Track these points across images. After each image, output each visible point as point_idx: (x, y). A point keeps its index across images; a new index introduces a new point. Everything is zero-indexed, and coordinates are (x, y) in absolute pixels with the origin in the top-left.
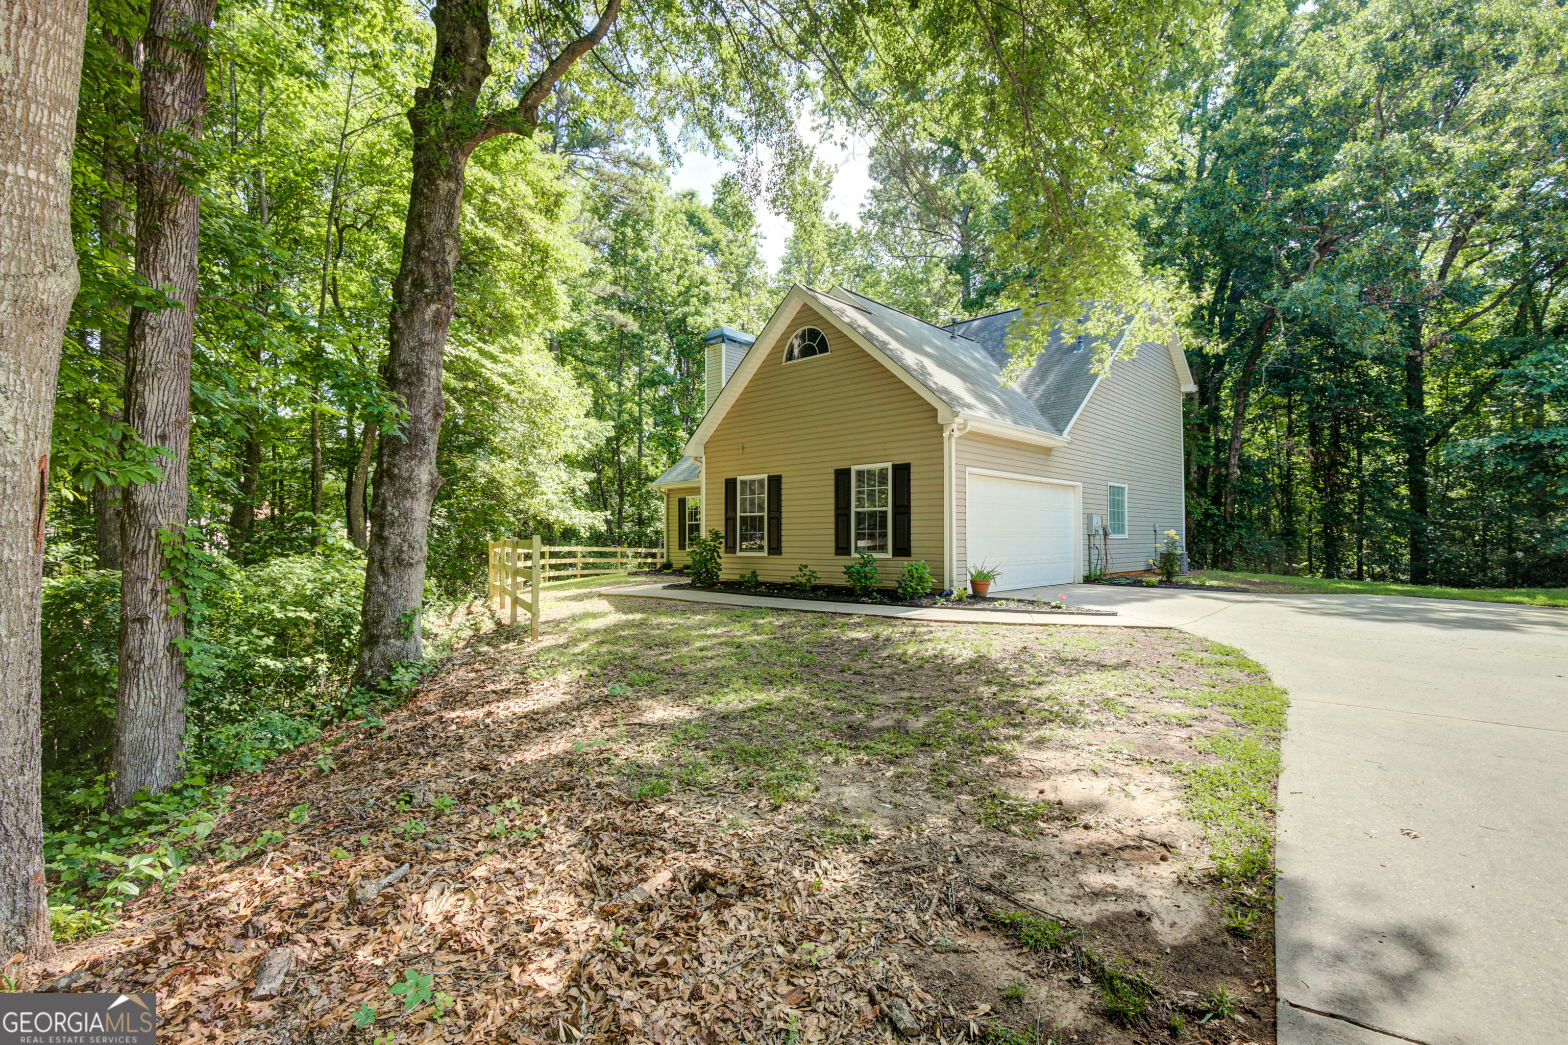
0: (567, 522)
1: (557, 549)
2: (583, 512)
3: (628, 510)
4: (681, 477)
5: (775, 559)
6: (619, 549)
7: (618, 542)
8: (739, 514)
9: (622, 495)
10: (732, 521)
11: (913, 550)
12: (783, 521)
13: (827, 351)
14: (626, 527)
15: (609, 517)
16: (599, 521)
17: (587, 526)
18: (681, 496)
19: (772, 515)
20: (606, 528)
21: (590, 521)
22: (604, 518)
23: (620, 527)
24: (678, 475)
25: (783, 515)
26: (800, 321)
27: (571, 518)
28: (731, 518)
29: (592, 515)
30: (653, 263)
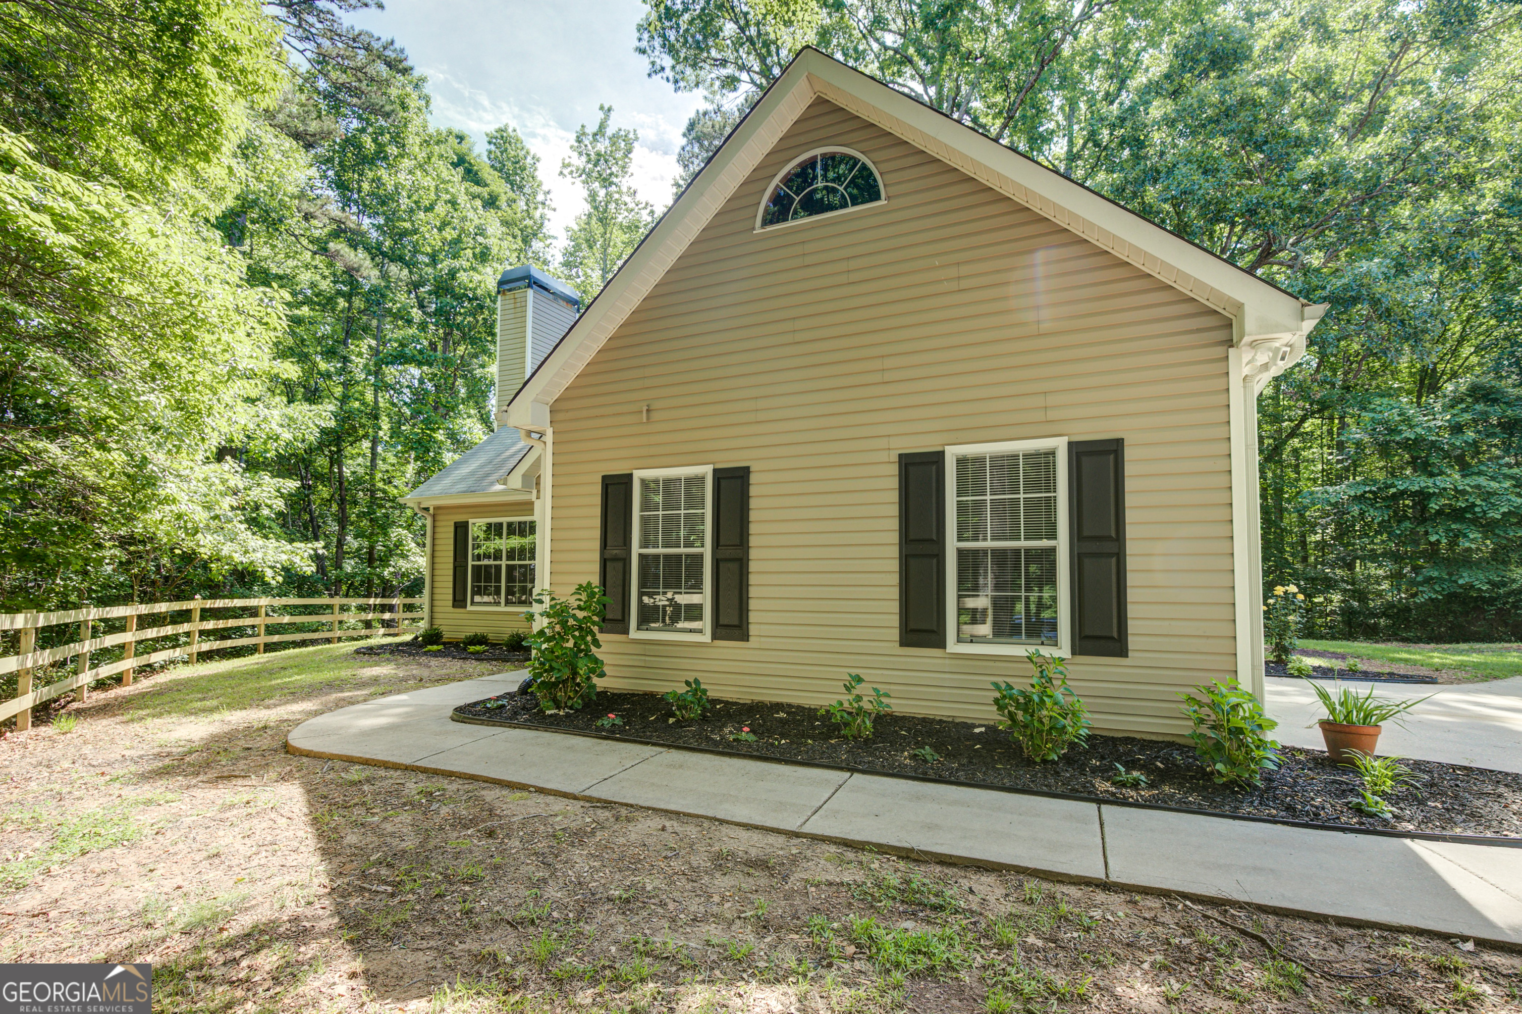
0: (237, 557)
1: (219, 603)
2: (272, 543)
3: (352, 543)
4: (461, 487)
8: (636, 549)
9: (343, 521)
10: (620, 565)
11: (1133, 642)
12: (753, 566)
13: (877, 197)
14: (349, 566)
15: (320, 552)
16: (302, 558)
17: (279, 566)
18: (460, 518)
19: (725, 553)
20: (314, 569)
21: (284, 557)
22: (312, 552)
23: (338, 566)
24: (454, 484)
25: (753, 554)
26: (802, 139)
27: (246, 552)
28: (615, 559)
29: (289, 547)
30: (404, 194)
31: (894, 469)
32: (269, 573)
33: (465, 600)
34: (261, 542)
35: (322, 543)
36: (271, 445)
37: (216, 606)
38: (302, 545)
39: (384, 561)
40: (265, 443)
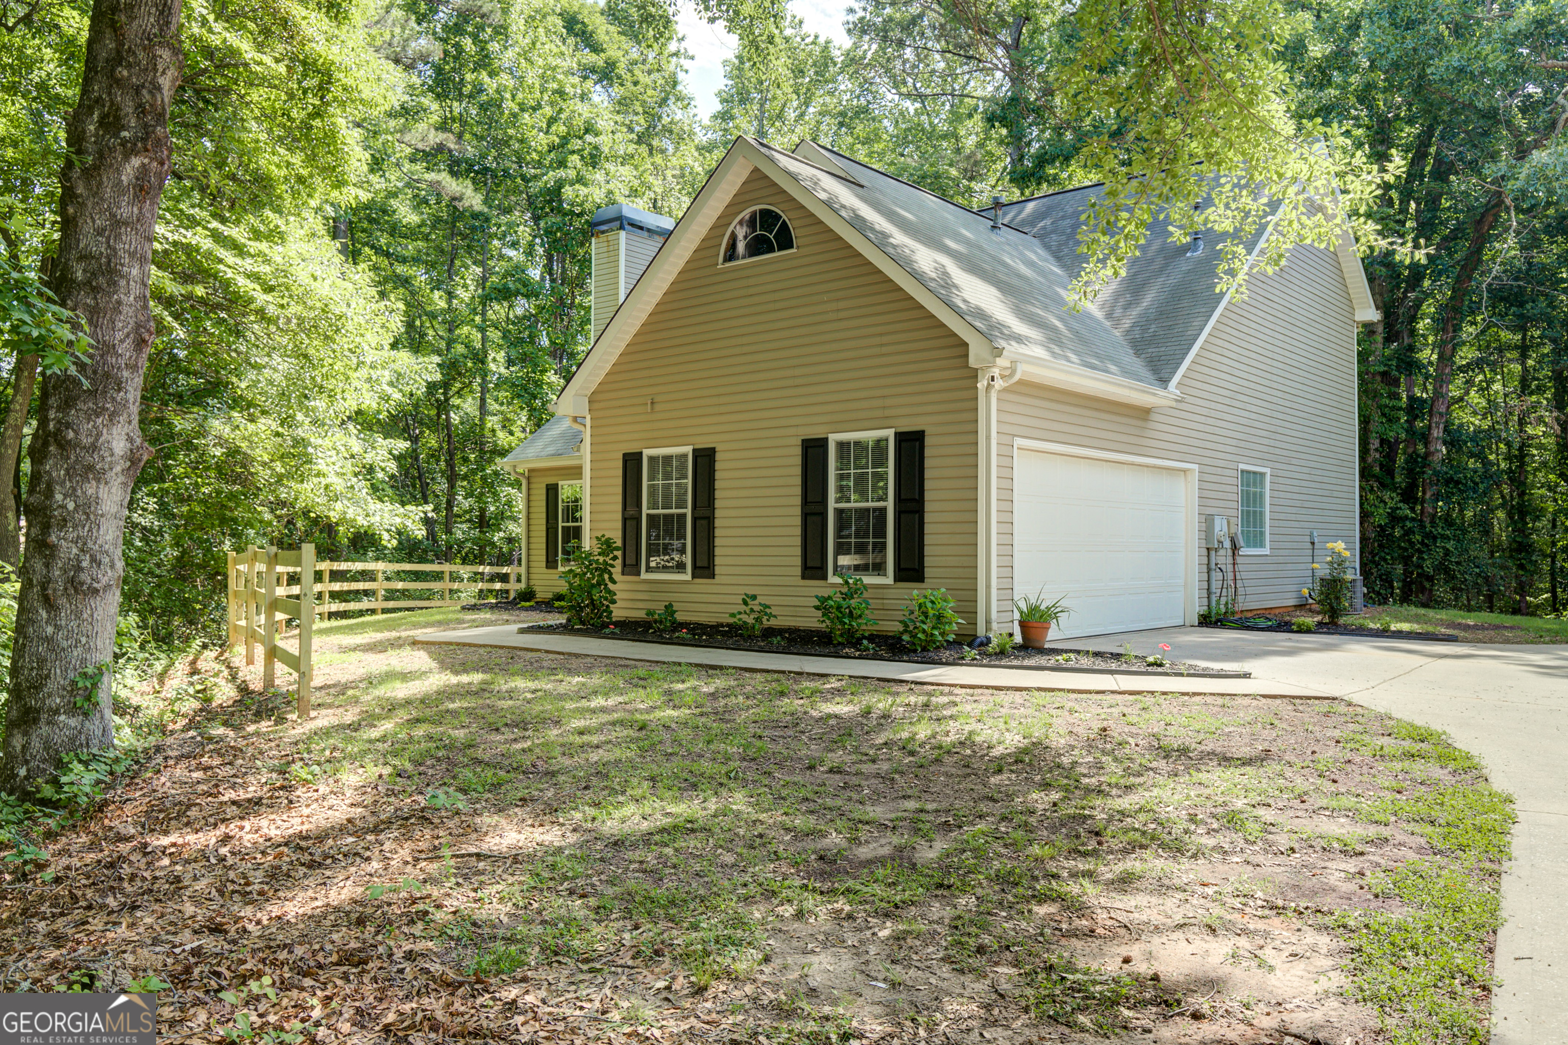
0: (361, 521)
1: (343, 566)
2: (388, 506)
3: (463, 502)
4: (551, 450)
5: (703, 584)
6: (446, 567)
7: (446, 555)
8: (645, 511)
9: (452, 478)
10: (634, 522)
11: (928, 572)
12: (717, 523)
13: (791, 247)
14: (459, 531)
15: (430, 515)
16: (414, 521)
17: (394, 529)
18: (551, 480)
19: (700, 513)
20: (424, 533)
21: (398, 520)
22: (422, 515)
23: (449, 531)
24: (546, 446)
25: (718, 513)
26: (747, 197)
27: (367, 515)
28: (632, 518)
29: (402, 510)
30: (508, 95)
31: (798, 451)
32: (386, 536)
33: (556, 560)
34: (379, 505)
35: (431, 507)
36: (383, 406)
37: (341, 568)
38: (414, 508)
39: (495, 524)
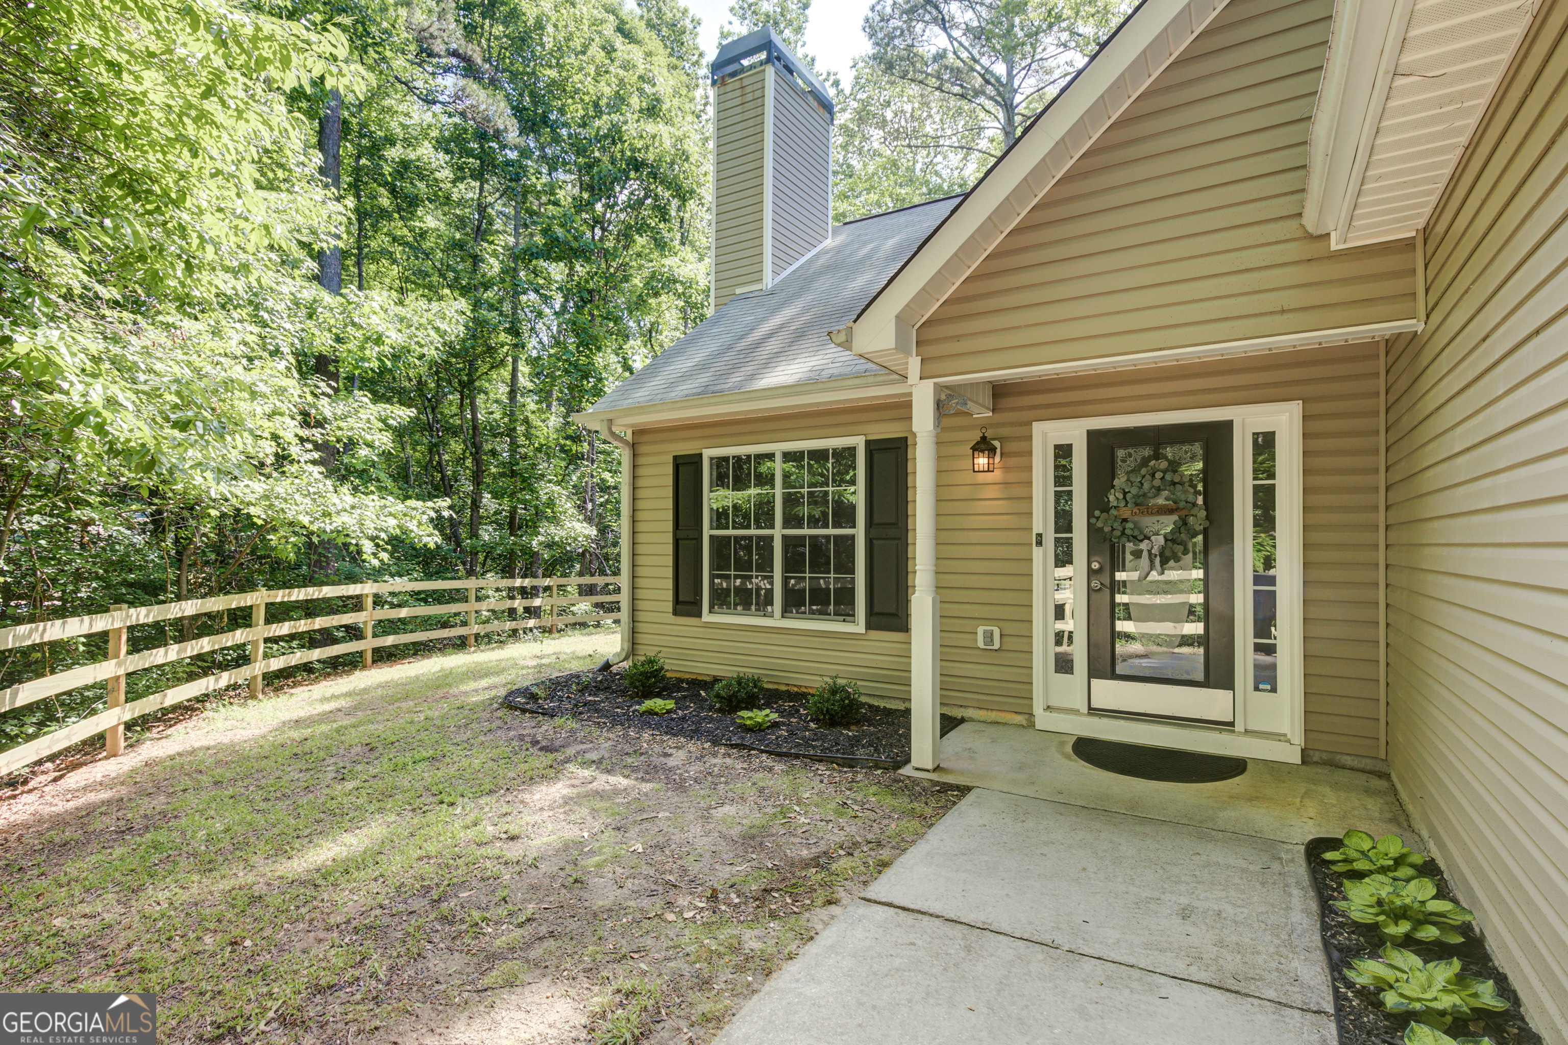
4: (690, 386)
14: (487, 534)
16: (420, 524)
17: (383, 535)
18: (686, 448)
22: (433, 515)
23: (474, 535)
29: (400, 507)
32: (368, 547)
33: (698, 603)
36: (372, 351)
37: (293, 598)
38: (420, 504)
39: (532, 526)
40: (362, 348)
